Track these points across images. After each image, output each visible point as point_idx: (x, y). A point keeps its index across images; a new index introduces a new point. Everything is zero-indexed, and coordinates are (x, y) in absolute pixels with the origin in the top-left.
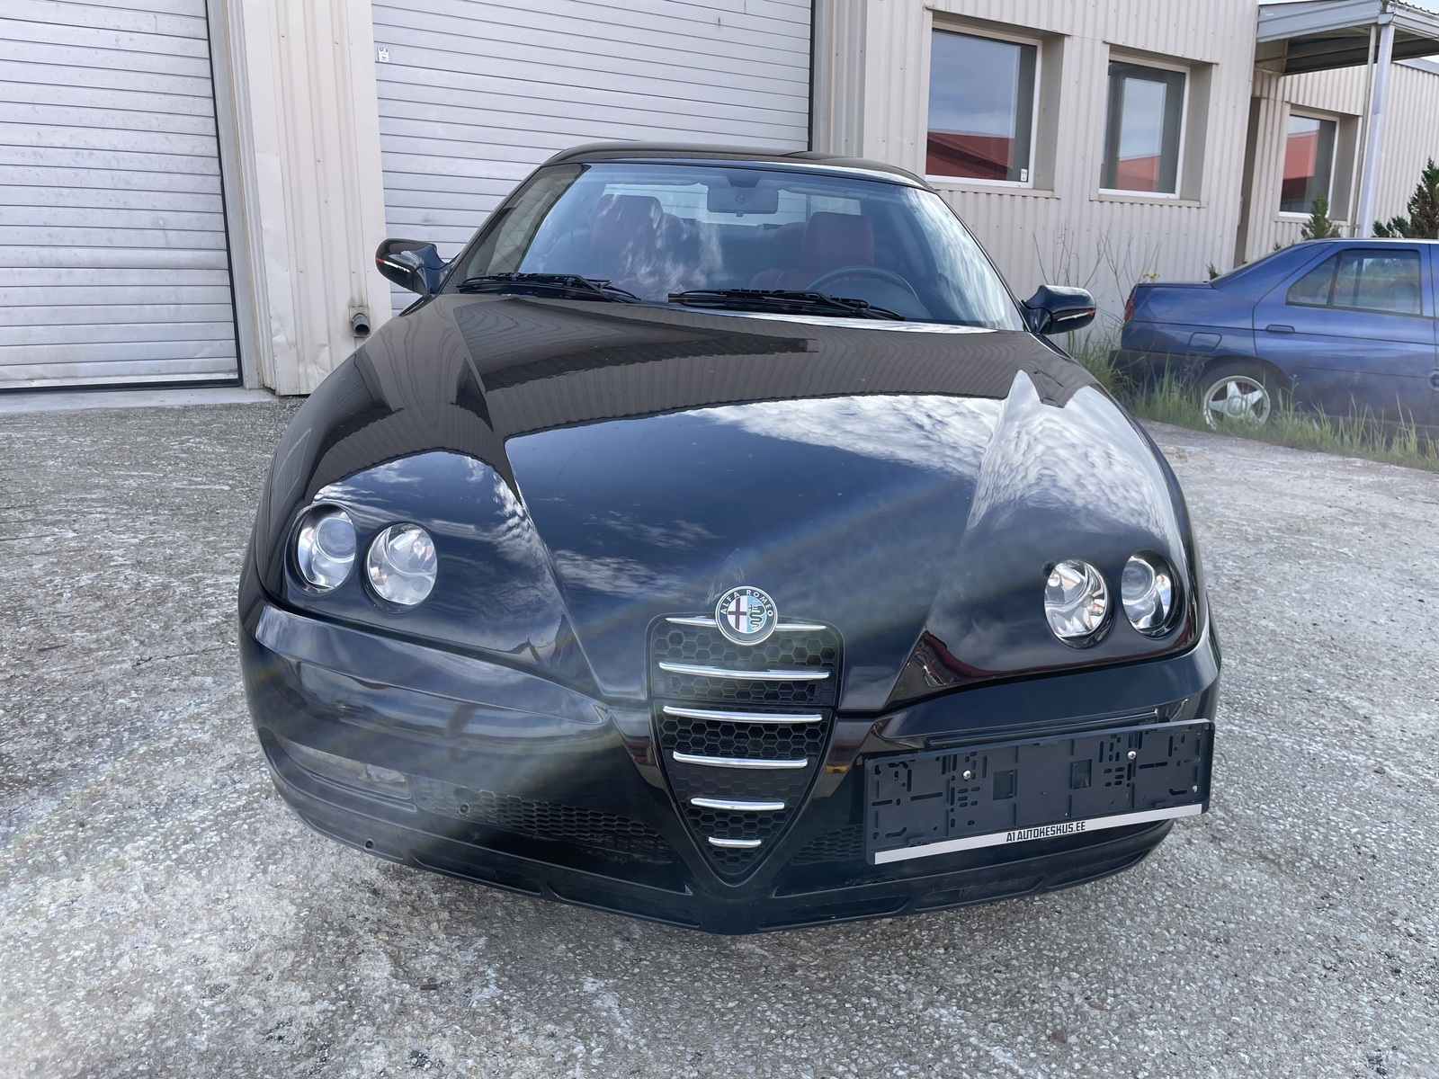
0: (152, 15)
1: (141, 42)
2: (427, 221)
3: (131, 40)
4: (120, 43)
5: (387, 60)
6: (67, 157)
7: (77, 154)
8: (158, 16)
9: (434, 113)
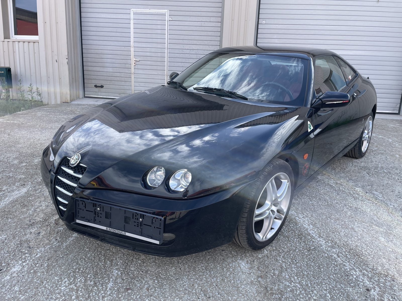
0: (209, 17)
1: (207, 24)
3: (204, 24)
4: (202, 25)
5: (265, 23)
6: (188, 51)
7: (190, 51)
8: (211, 17)
9: (275, 36)
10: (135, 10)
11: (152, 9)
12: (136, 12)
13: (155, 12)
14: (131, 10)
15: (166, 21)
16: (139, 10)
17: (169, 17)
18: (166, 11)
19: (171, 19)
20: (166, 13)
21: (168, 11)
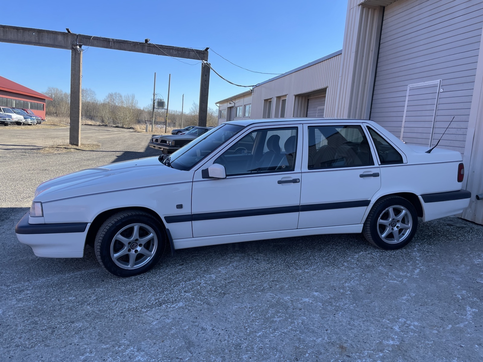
10: (411, 85)
11: (426, 81)
12: (412, 87)
13: (428, 84)
15: (437, 94)
16: (415, 85)
17: (440, 88)
18: (439, 80)
19: (442, 90)
20: (438, 83)
21: (440, 81)
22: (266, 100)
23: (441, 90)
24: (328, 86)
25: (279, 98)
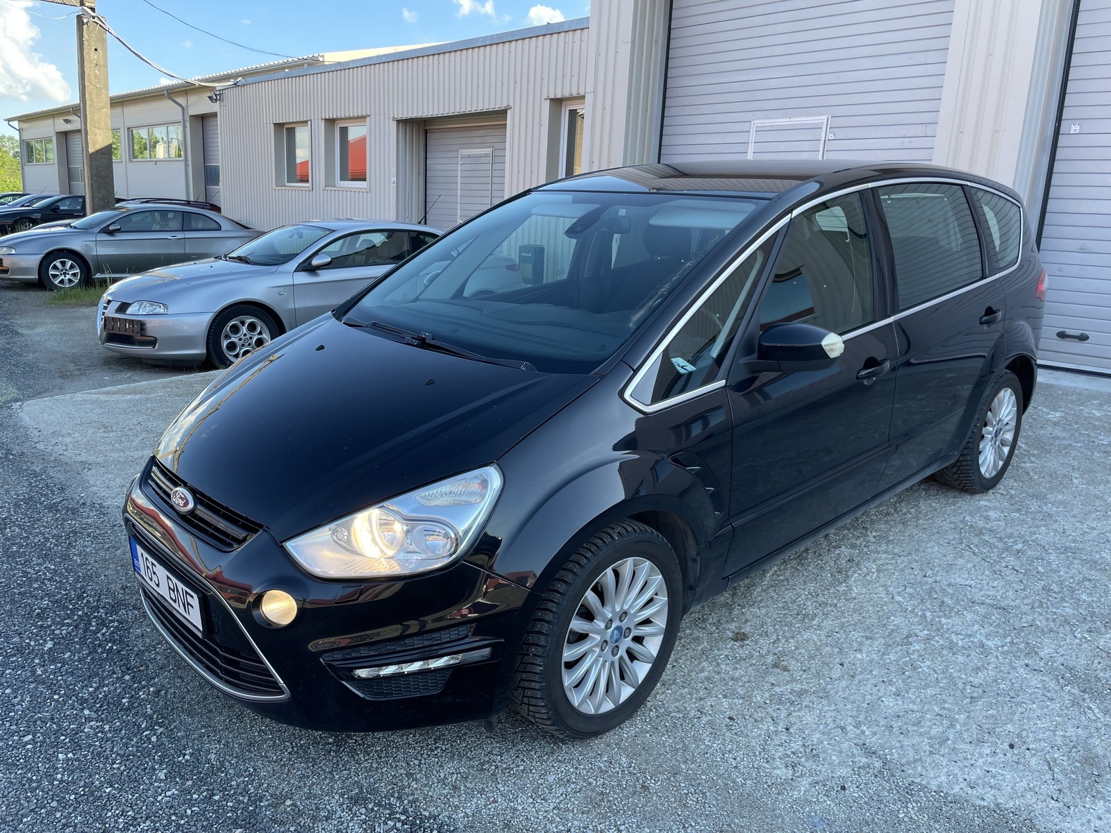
1: (916, 143)
2: (1081, 249)
3: (910, 142)
4: (904, 145)
5: (1078, 132)
10: (758, 123)
11: (794, 117)
12: (761, 127)
13: (800, 122)
14: (753, 122)
15: (822, 142)
16: (768, 122)
17: (828, 131)
18: (825, 117)
19: (833, 135)
20: (822, 123)
21: (828, 118)
22: (279, 126)
23: (831, 136)
24: (511, 105)
25: (330, 122)
